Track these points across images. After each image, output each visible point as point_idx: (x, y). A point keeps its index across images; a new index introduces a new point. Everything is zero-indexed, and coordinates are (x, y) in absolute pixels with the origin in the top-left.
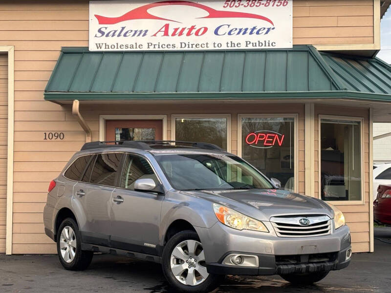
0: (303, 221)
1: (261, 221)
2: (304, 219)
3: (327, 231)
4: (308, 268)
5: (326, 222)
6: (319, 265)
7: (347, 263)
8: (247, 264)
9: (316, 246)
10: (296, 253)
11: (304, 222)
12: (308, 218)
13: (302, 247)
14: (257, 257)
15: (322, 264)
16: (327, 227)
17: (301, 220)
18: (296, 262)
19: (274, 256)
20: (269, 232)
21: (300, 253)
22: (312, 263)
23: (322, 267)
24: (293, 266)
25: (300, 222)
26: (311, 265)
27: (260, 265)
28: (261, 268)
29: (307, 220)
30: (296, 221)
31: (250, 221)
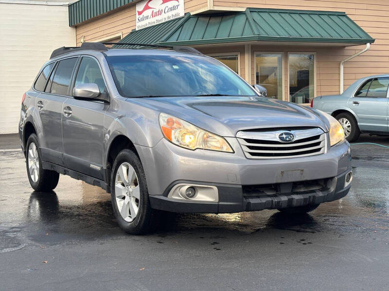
0: (284, 136)
1: (222, 137)
2: (286, 134)
3: (319, 150)
4: (291, 200)
5: (317, 137)
6: (307, 196)
7: (345, 191)
8: (202, 197)
9: (302, 171)
10: (274, 182)
11: (286, 138)
12: (292, 132)
13: (282, 172)
14: (215, 188)
15: (311, 195)
16: (318, 144)
17: (282, 134)
18: (274, 193)
19: (241, 187)
20: (234, 153)
21: (280, 181)
22: (298, 193)
23: (312, 198)
24: (269, 199)
25: (280, 138)
26: (296, 197)
27: (220, 200)
28: (221, 203)
29: (290, 134)
30: (274, 136)
31: (208, 137)
